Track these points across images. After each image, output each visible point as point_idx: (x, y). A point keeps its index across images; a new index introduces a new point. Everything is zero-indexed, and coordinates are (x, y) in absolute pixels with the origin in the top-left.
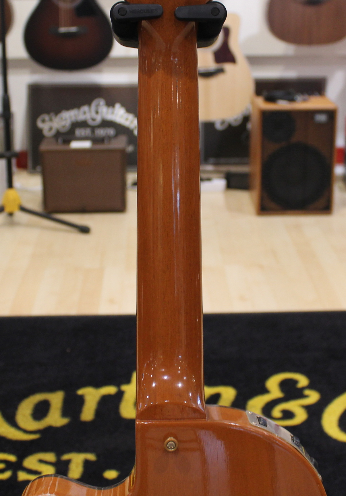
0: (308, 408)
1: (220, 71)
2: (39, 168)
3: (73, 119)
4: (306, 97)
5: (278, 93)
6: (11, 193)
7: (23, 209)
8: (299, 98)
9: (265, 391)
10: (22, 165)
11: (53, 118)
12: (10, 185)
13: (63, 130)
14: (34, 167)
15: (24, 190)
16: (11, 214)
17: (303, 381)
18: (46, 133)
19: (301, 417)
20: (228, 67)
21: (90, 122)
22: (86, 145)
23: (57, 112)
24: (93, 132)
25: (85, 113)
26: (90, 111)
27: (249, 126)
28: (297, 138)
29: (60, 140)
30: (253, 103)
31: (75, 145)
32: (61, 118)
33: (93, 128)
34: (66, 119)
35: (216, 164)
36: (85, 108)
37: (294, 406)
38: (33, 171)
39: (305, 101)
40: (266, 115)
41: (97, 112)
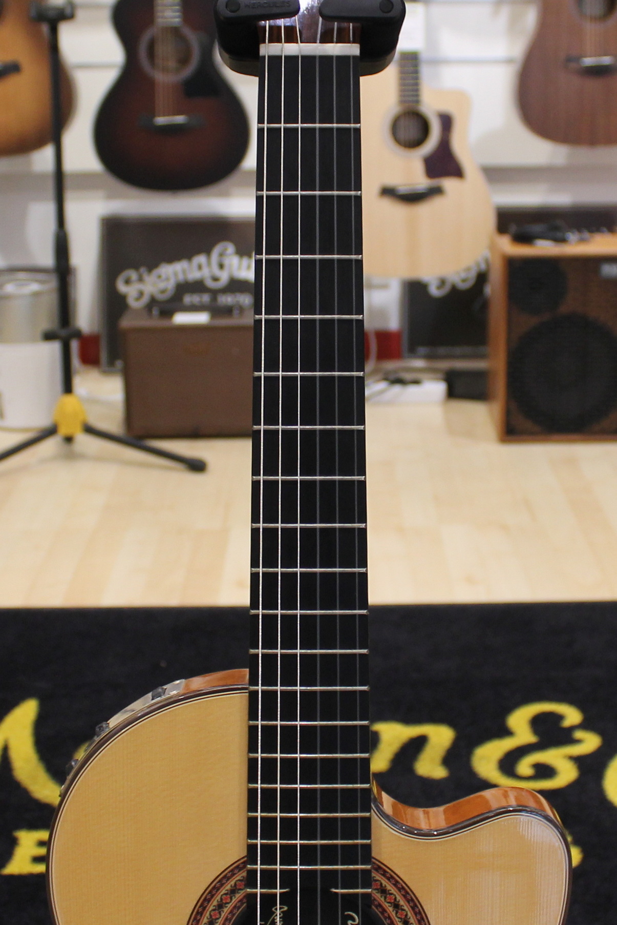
0: (579, 761)
1: (436, 191)
2: (119, 364)
3: (181, 277)
4: (586, 235)
5: (537, 228)
6: (69, 400)
7: (90, 430)
8: (572, 236)
9: (505, 732)
10: (90, 359)
11: (146, 277)
12: (68, 388)
13: (161, 297)
14: (111, 363)
15: (92, 401)
16: (69, 439)
17: (571, 716)
18: (133, 303)
19: (567, 774)
20: (448, 184)
21: (210, 284)
22: (202, 318)
23: (152, 266)
24: (214, 299)
25: (200, 267)
26: (209, 263)
27: (488, 290)
28: (569, 305)
29: (155, 312)
30: (492, 247)
31: (181, 318)
32: (159, 277)
33: (214, 293)
34: (167, 279)
35: (429, 357)
36: (201, 259)
37: (554, 757)
38: (109, 369)
39: (582, 241)
40: (513, 266)
41: (221, 266)
